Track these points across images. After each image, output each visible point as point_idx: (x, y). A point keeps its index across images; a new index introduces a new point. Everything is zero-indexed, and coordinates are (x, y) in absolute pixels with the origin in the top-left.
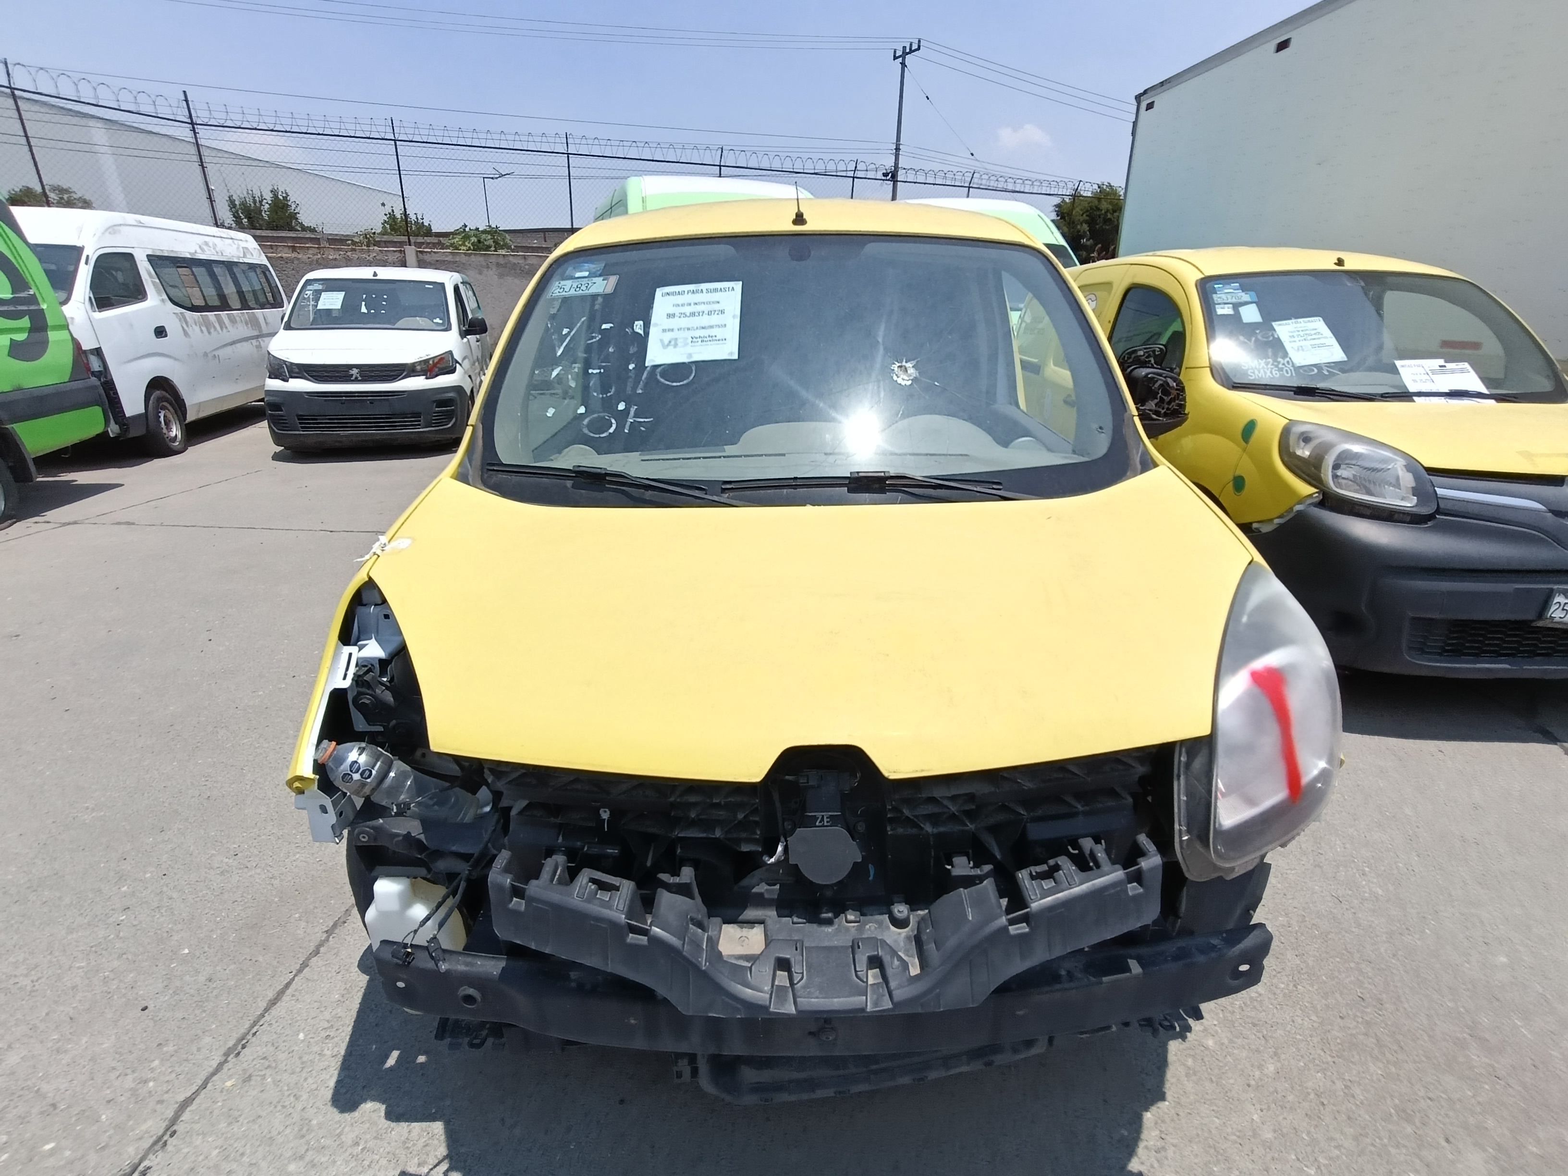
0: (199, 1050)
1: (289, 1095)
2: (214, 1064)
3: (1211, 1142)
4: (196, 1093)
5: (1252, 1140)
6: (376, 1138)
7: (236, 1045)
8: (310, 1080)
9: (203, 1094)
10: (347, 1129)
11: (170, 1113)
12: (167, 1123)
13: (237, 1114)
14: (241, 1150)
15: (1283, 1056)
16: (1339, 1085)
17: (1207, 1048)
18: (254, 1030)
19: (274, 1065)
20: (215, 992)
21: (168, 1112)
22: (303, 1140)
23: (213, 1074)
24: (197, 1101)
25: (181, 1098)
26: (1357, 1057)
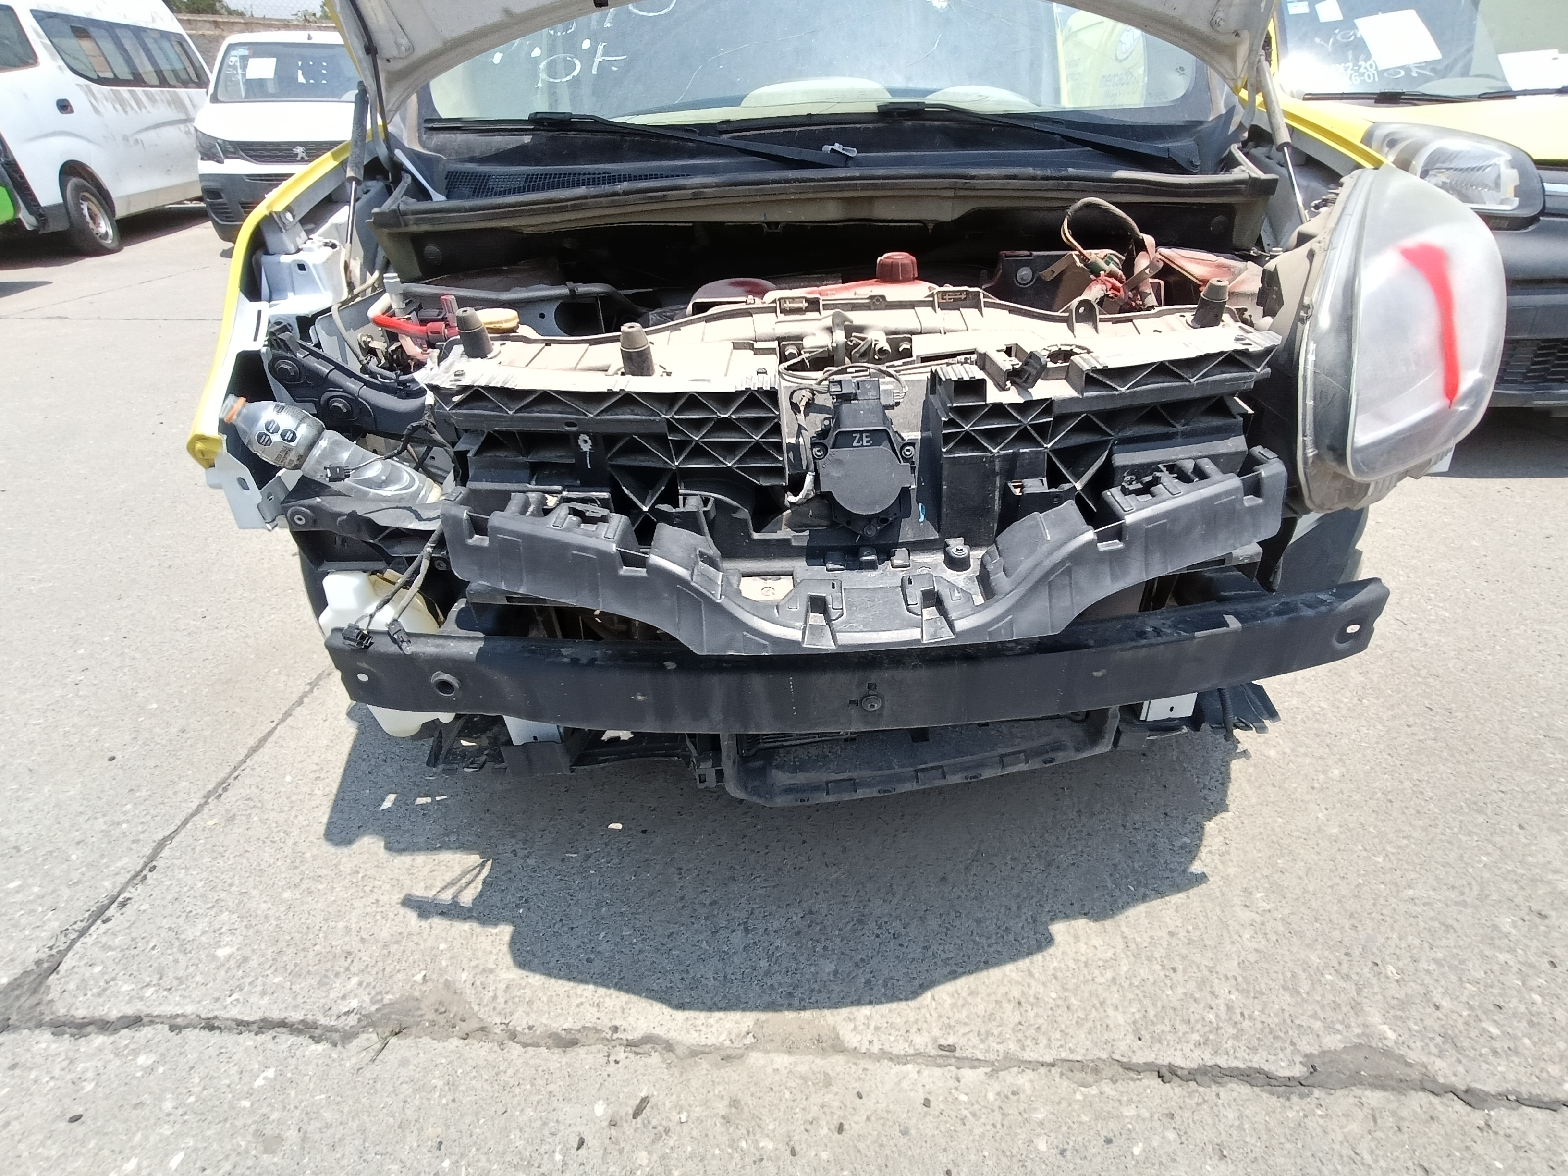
0: (175, 793)
1: (278, 832)
2: (194, 806)
3: (1273, 838)
4: (176, 832)
5: (1318, 835)
6: (377, 866)
7: (215, 789)
8: (301, 818)
9: (183, 833)
10: (344, 860)
11: (148, 851)
12: (145, 859)
13: (221, 849)
14: (229, 881)
15: (1348, 762)
16: (1407, 784)
17: (1268, 757)
18: (236, 774)
19: (260, 805)
20: (189, 742)
21: (145, 850)
22: (298, 871)
23: (193, 815)
24: (177, 839)
25: (160, 836)
26: (1426, 759)
